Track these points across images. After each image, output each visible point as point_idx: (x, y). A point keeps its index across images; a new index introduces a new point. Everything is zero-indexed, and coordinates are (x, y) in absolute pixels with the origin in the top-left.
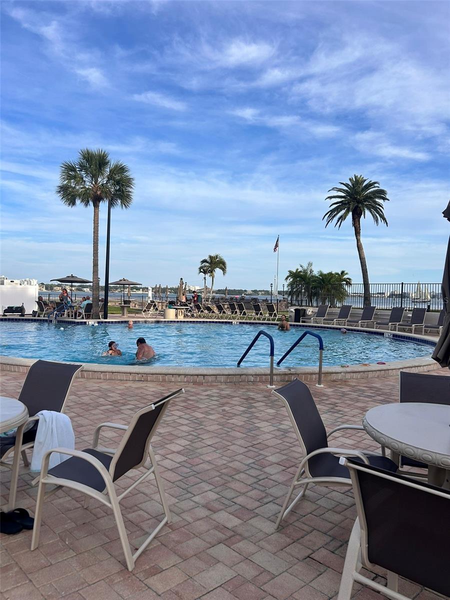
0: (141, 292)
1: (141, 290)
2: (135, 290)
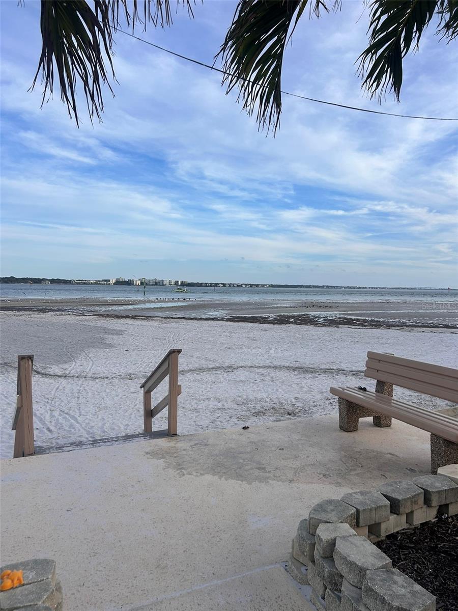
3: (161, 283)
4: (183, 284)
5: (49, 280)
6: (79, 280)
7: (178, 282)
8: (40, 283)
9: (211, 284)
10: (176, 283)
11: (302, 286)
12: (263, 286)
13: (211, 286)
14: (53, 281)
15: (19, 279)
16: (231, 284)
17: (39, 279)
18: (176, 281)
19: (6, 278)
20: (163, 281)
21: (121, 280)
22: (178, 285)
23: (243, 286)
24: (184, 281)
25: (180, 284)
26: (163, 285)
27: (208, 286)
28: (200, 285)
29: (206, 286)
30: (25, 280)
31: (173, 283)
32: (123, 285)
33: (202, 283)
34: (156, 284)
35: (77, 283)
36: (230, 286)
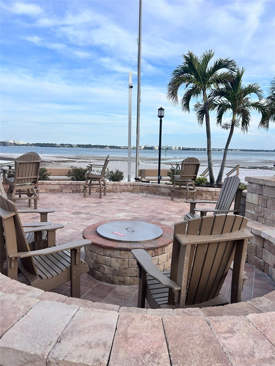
3: (170, 149)
4: (183, 149)
5: (109, 146)
6: (124, 147)
7: (180, 147)
8: (104, 148)
9: (201, 149)
10: (179, 148)
11: (263, 150)
12: (236, 150)
13: (201, 150)
14: (111, 147)
15: (93, 146)
16: (214, 149)
17: (103, 146)
18: (179, 147)
19: (87, 145)
20: (171, 147)
21: (147, 147)
22: (180, 150)
23: (222, 150)
24: (184, 147)
25: (181, 149)
26: (171, 149)
27: (199, 150)
28: (194, 149)
29: (198, 150)
30: (96, 146)
31: (177, 148)
32: (149, 149)
33: (195, 148)
34: (167, 149)
35: (123, 148)
36: (213, 150)
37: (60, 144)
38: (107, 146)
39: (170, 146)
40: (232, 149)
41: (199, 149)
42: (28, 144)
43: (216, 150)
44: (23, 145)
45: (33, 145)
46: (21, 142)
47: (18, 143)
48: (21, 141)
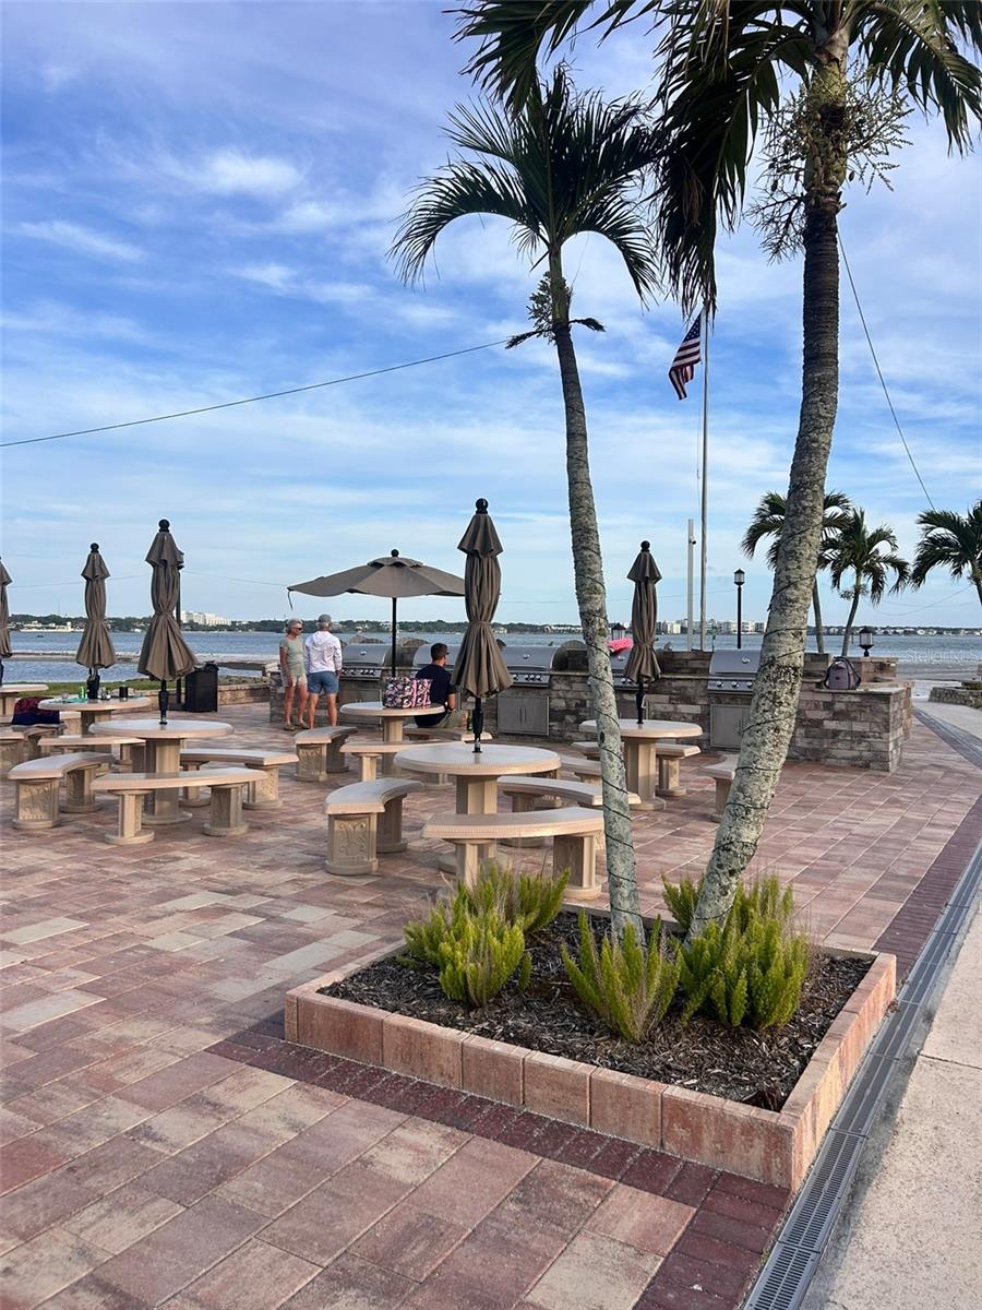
0: (70, 630)
1: (69, 623)
2: (54, 625)
37: (341, 623)
38: (500, 625)
39: (723, 621)
40: (956, 629)
41: (832, 630)
42: (234, 623)
43: (895, 633)
44: (220, 627)
45: (251, 625)
46: (213, 619)
47: (201, 622)
48: (210, 615)
